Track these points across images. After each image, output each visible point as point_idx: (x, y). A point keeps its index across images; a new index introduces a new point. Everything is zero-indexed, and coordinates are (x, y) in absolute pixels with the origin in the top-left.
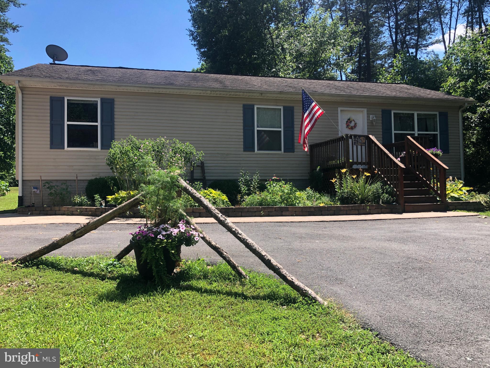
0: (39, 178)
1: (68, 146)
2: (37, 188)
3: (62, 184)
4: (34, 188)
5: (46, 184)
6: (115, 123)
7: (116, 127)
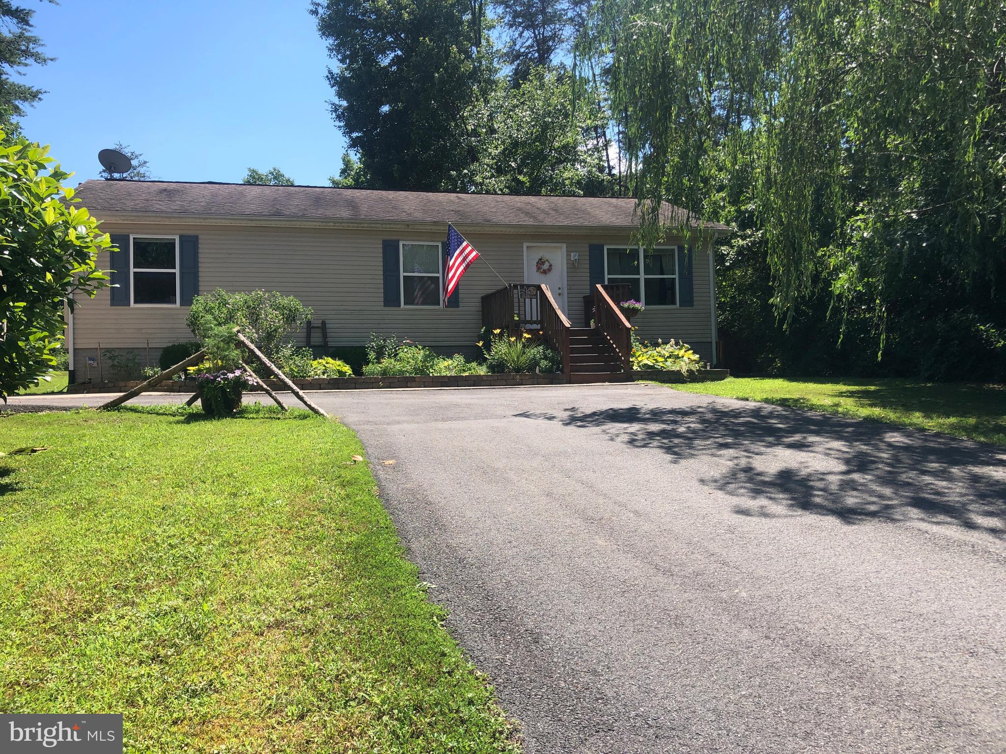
0: (96, 346)
1: (135, 302)
2: (93, 359)
3: (128, 353)
4: (90, 359)
5: (107, 353)
6: (200, 270)
7: (200, 274)
